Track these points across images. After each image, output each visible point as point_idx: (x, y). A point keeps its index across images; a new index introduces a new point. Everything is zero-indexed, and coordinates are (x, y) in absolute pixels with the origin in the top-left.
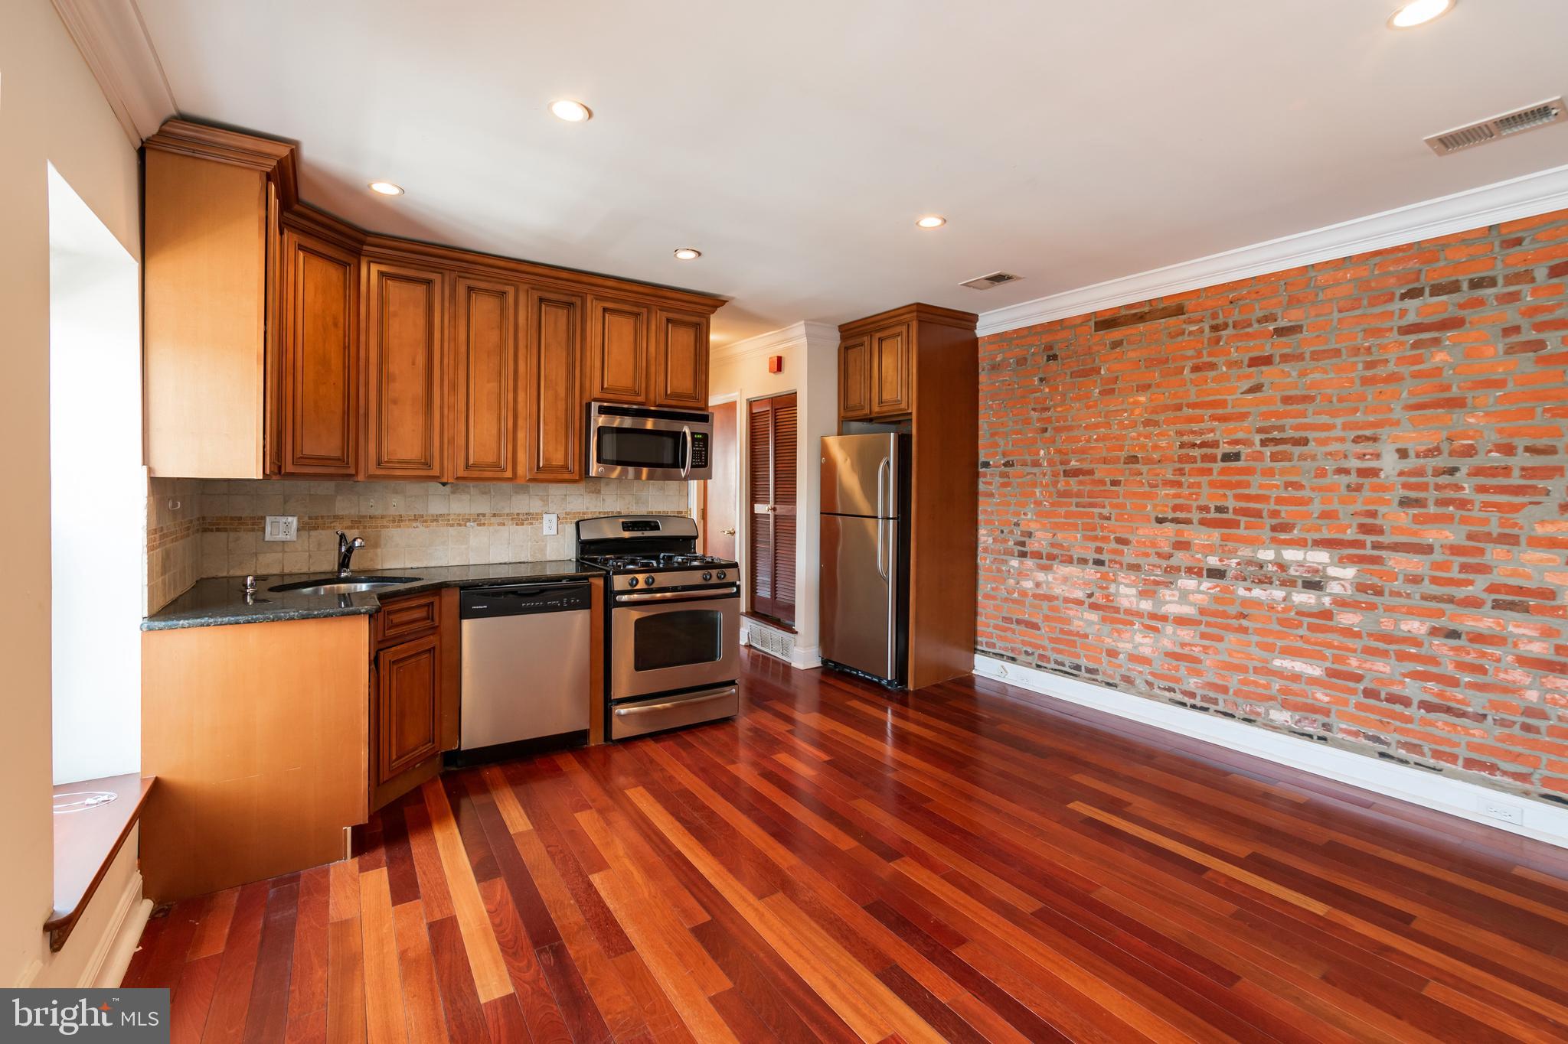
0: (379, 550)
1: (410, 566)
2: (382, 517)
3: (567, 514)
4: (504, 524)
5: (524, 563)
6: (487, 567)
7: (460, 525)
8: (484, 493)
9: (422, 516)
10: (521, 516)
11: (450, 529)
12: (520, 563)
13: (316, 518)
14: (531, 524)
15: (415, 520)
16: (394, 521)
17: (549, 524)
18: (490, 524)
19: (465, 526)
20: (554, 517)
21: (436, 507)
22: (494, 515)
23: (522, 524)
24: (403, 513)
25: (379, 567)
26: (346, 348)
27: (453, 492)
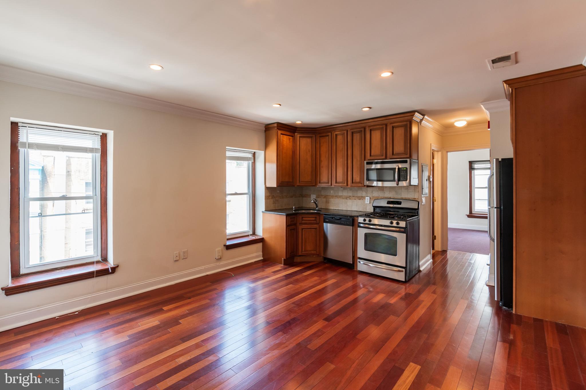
0: (329, 204)
1: (335, 209)
2: (330, 196)
3: (373, 197)
4: (355, 199)
5: (361, 211)
6: (351, 211)
7: (345, 199)
8: (351, 190)
9: (337, 196)
10: (360, 197)
11: (343, 200)
12: (360, 211)
13: (319, 195)
14: (363, 200)
15: (336, 197)
16: (332, 197)
17: (367, 200)
18: (352, 199)
19: (347, 199)
20: (369, 198)
21: (340, 194)
22: (353, 196)
23: (360, 200)
24: (333, 195)
25: (329, 208)
26: (312, 156)
27: (344, 190)
